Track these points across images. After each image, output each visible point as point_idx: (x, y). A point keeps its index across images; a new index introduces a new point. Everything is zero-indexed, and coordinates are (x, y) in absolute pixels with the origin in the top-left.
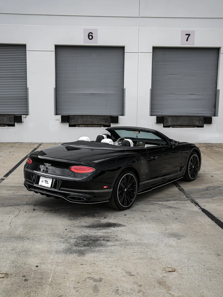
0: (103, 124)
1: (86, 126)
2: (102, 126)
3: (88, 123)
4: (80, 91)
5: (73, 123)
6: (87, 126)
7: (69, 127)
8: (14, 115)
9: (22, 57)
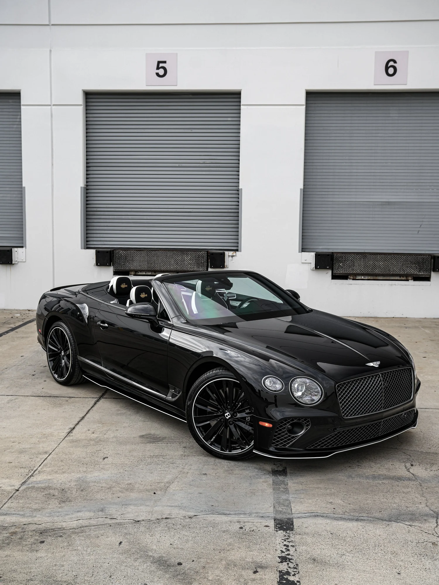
0: (413, 275)
1: (372, 278)
2: (410, 278)
3: (377, 271)
4: (358, 196)
5: (341, 272)
6: (375, 278)
7: (332, 279)
8: (207, 251)
9: (229, 119)
